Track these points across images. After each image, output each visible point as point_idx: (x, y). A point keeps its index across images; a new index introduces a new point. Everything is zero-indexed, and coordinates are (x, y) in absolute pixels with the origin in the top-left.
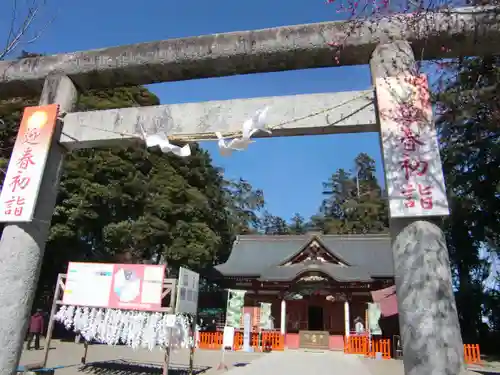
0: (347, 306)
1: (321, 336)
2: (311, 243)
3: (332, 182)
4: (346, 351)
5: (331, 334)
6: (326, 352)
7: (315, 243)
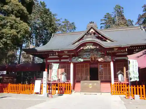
0: (112, 64)
1: (95, 84)
2: (90, 30)
3: (104, 18)
4: (112, 93)
5: (102, 82)
6: (99, 94)
7: (92, 30)
